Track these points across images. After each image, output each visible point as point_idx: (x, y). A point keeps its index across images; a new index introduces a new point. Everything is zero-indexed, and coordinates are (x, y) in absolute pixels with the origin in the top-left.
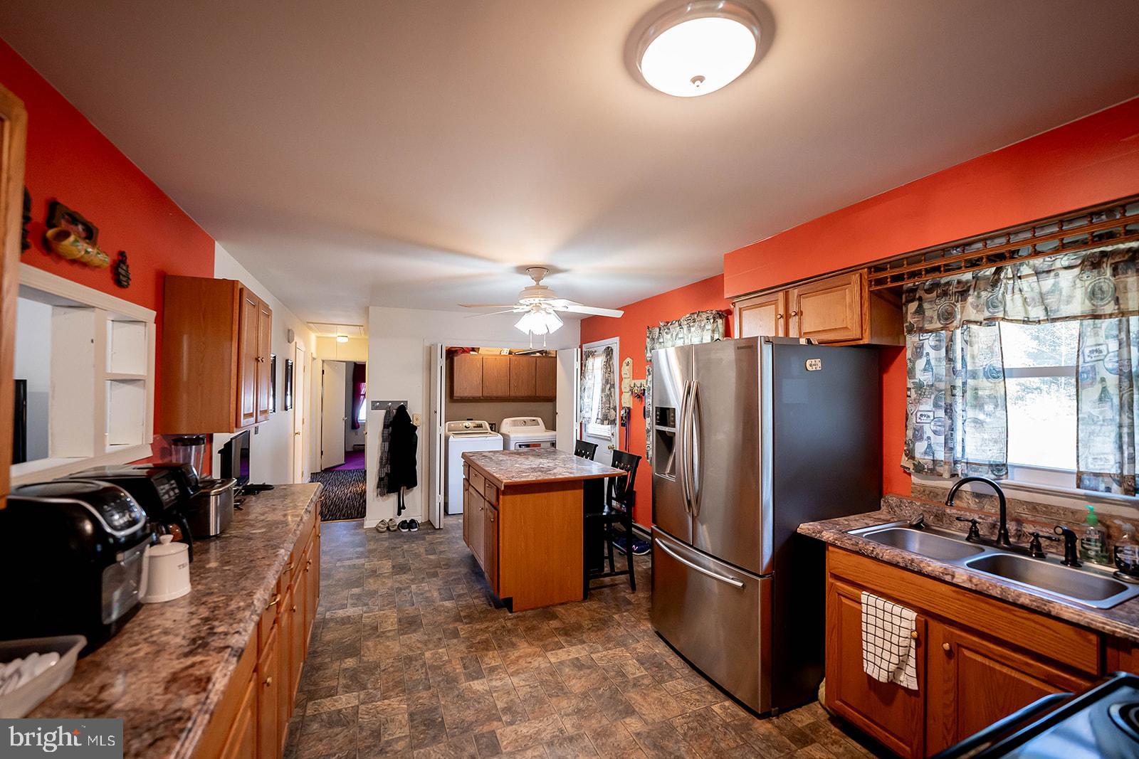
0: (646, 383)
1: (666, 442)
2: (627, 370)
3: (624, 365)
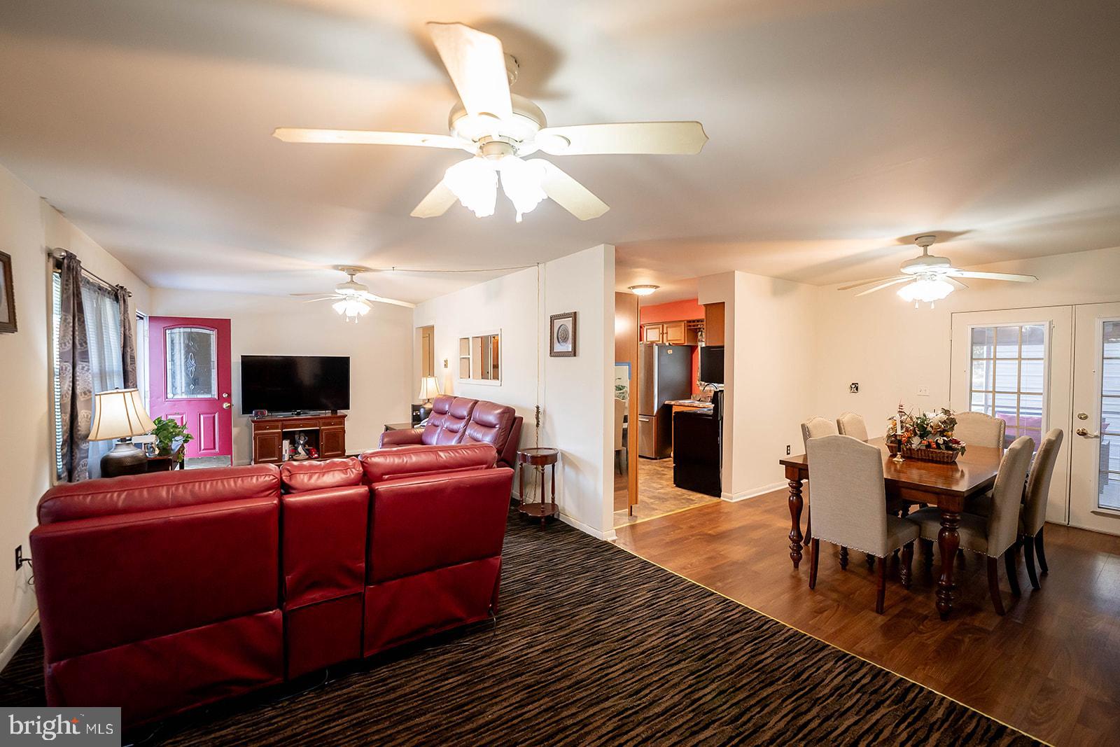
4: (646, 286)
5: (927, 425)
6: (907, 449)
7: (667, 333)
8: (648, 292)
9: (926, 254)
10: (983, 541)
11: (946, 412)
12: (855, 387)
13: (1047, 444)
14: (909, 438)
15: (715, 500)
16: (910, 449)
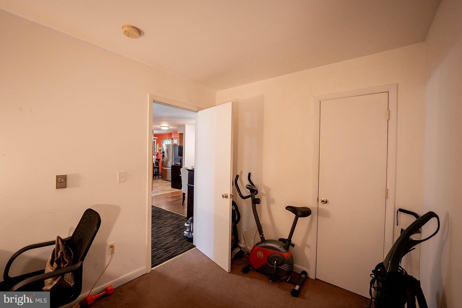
0: (161, 148)
1: (163, 156)
2: (158, 146)
3: (157, 145)
4: (165, 127)
7: (178, 142)
15: (180, 190)
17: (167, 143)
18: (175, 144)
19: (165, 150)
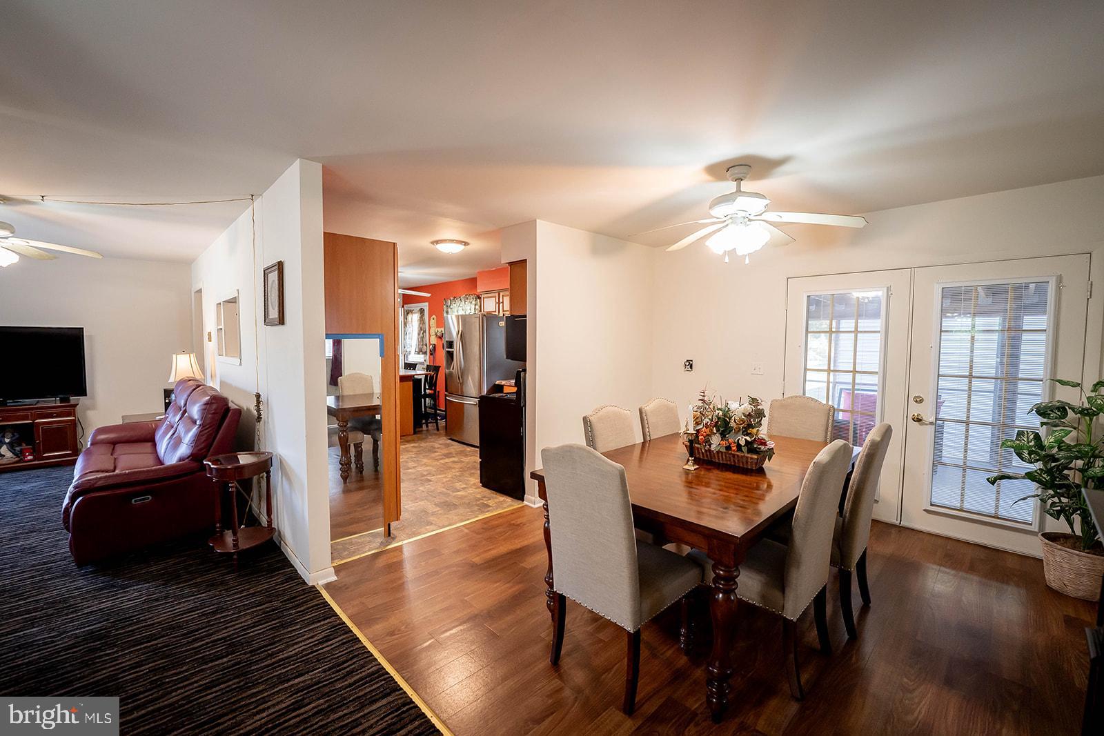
0: (443, 330)
1: (450, 355)
2: (433, 322)
3: (432, 319)
4: (452, 241)
5: (730, 418)
6: (706, 451)
7: (503, 302)
8: (456, 249)
9: (739, 190)
10: (778, 594)
11: (754, 401)
12: (690, 365)
13: (871, 446)
14: (708, 435)
15: (517, 504)
16: (710, 451)
17: (461, 313)
18: (489, 313)
19: (455, 334)
